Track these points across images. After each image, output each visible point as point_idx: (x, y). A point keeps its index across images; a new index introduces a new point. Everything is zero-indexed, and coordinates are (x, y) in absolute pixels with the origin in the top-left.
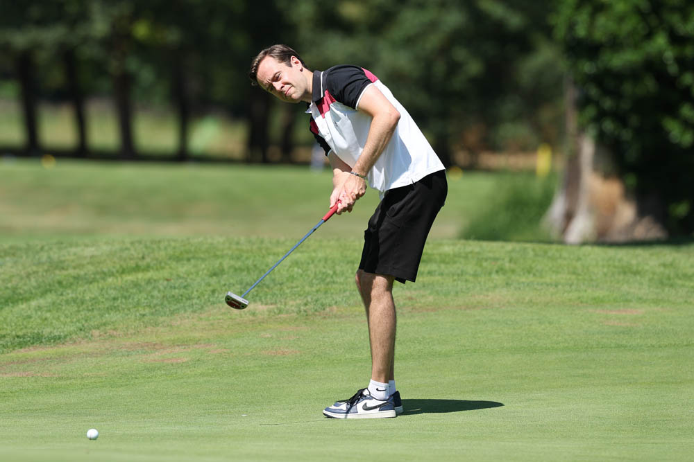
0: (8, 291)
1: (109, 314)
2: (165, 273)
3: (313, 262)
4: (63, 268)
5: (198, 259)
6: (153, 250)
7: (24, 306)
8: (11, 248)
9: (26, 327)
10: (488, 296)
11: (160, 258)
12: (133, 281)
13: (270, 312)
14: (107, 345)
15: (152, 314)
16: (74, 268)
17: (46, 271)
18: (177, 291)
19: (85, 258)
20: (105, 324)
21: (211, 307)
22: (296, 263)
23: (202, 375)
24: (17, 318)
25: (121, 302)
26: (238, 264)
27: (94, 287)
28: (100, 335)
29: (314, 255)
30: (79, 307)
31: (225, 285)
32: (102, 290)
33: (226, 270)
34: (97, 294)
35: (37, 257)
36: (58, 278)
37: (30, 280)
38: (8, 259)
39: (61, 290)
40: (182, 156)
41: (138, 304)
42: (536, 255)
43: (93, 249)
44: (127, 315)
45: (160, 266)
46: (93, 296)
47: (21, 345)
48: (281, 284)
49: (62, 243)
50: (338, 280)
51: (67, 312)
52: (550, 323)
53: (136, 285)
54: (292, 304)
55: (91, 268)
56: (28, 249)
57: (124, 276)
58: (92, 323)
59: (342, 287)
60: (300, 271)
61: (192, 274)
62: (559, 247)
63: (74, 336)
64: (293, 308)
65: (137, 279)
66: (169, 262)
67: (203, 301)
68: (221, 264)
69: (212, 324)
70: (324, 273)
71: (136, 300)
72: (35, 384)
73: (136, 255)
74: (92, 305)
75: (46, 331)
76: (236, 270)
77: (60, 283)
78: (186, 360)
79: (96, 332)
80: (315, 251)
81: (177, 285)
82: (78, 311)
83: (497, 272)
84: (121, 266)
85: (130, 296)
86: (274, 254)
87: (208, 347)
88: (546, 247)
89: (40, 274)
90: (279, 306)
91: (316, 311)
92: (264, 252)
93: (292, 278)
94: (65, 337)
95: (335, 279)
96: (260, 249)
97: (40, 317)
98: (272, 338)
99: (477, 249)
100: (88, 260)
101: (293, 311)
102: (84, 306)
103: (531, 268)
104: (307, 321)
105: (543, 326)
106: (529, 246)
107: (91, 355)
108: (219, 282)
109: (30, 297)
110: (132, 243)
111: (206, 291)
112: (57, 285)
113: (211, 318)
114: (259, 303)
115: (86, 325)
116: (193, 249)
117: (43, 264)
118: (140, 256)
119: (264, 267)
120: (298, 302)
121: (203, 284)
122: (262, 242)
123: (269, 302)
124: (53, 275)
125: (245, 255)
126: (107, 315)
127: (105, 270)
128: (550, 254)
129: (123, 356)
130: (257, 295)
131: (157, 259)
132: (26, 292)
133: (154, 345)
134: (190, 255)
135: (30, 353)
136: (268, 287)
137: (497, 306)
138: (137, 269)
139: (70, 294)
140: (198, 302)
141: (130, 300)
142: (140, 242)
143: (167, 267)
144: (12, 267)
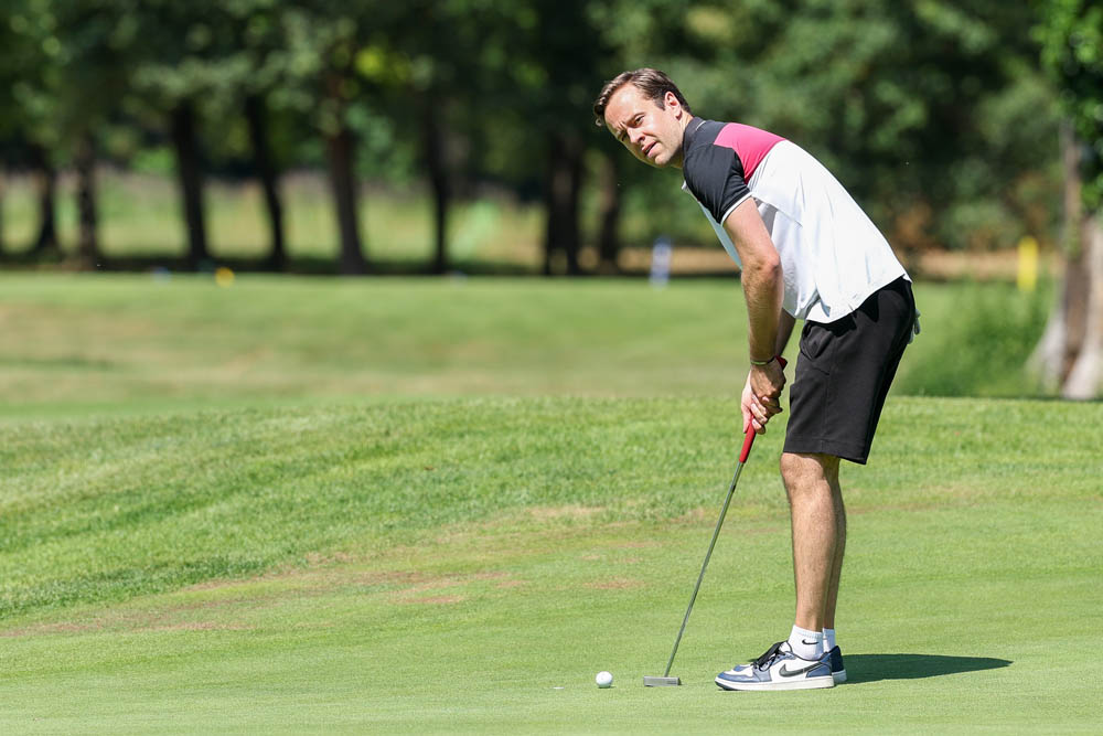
0: (170, 491)
1: (334, 525)
2: (423, 458)
3: (663, 436)
4: (258, 453)
5: (475, 433)
6: (403, 419)
7: (196, 514)
8: (174, 420)
9: (201, 549)
10: (950, 487)
11: (415, 434)
12: (372, 472)
13: (595, 518)
14: (333, 576)
15: (405, 525)
16: (276, 451)
17: (232, 457)
18: (443, 486)
19: (294, 434)
20: (328, 543)
21: (499, 513)
22: (636, 439)
23: (488, 623)
24: (185, 534)
25: (354, 507)
26: (542, 441)
27: (309, 482)
28: (321, 562)
29: (664, 424)
30: (285, 515)
31: (521, 476)
32: (321, 488)
33: (523, 451)
34: (314, 494)
35: (215, 435)
36: (251, 468)
37: (205, 474)
38: (168, 438)
39: (256, 488)
40: (439, 265)
41: (381, 508)
42: (1025, 419)
43: (306, 420)
44: (364, 526)
45: (415, 446)
46: (308, 497)
47: (193, 579)
48: (612, 473)
49: (255, 412)
50: (705, 465)
51: (266, 523)
52: (1052, 530)
53: (377, 478)
54: (632, 504)
55: (303, 452)
56: (201, 421)
57: (356, 463)
58: (306, 541)
59: (710, 476)
60: (643, 451)
61: (466, 458)
62: (1063, 405)
63: (278, 563)
64: (633, 512)
65: (379, 468)
66: (430, 440)
67: (486, 502)
68: (514, 441)
69: (502, 540)
70: (681, 454)
71: (377, 502)
72: (218, 643)
73: (375, 429)
74: (306, 511)
75: (234, 556)
76: (538, 451)
77: (253, 476)
78: (460, 599)
79: (314, 556)
80: (665, 418)
81: (443, 478)
82: (285, 522)
83: (963, 447)
84: (352, 448)
85: (367, 496)
86: (600, 424)
87: (496, 578)
88: (1042, 405)
89: (221, 462)
90: (610, 508)
91: (670, 515)
92: (582, 419)
93: (629, 463)
94: (264, 564)
95: (701, 463)
96: (576, 416)
97: (223, 533)
98: (600, 561)
99: (930, 411)
100: (298, 438)
101: (633, 517)
102: (294, 514)
103: (1018, 440)
104: (656, 533)
105: (1040, 535)
106: (1012, 403)
107: (307, 593)
108: (512, 470)
109: (207, 500)
110: (369, 410)
111: (490, 486)
112: (249, 480)
113: (499, 530)
114: (578, 504)
115: (297, 544)
116: (467, 417)
117: (226, 446)
118: (383, 430)
119: (583, 445)
120: (641, 501)
121: (486, 475)
122: (579, 404)
123: (594, 502)
124: (241, 464)
125: (552, 427)
126: (331, 528)
127: (327, 454)
128: (1048, 417)
129: (359, 593)
130: (574, 492)
131: (410, 436)
132: (199, 492)
133: (409, 575)
134: (464, 428)
135: (208, 591)
136: (591, 478)
137: (966, 503)
138: (378, 451)
139: (270, 494)
140: (477, 503)
141: (369, 503)
142: (381, 408)
143: (427, 448)
144: (176, 452)
